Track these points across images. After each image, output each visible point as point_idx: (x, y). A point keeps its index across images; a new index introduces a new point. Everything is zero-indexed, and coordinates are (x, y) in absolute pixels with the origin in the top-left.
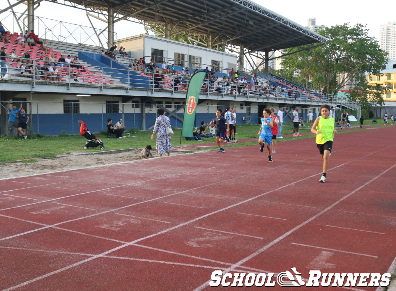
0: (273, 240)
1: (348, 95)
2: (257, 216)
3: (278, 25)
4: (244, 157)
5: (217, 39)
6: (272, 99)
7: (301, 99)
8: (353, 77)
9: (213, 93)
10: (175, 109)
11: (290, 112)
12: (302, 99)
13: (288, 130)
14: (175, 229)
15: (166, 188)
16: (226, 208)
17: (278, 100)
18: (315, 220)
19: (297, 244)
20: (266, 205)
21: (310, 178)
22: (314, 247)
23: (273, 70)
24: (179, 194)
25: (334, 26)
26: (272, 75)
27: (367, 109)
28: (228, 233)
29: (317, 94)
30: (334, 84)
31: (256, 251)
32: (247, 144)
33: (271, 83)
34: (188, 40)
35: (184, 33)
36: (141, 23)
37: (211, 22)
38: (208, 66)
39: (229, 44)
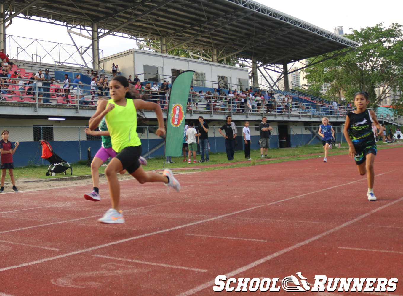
3: (295, 30)
5: (223, 52)
6: (293, 116)
16: (172, 229)
17: (301, 118)
20: (243, 222)
25: (365, 28)
26: (293, 90)
30: (372, 97)
34: (189, 56)
35: (183, 47)
36: (131, 38)
37: (213, 32)
38: (213, 83)
39: (239, 57)
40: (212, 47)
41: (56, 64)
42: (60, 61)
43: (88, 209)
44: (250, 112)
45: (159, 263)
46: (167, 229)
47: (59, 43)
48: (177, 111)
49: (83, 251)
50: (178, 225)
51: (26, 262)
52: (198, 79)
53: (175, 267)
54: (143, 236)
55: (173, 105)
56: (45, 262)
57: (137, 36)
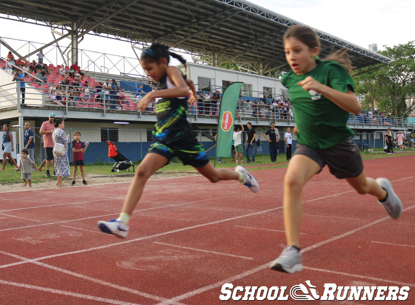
5: (268, 66)
9: (262, 119)
16: (222, 221)
24: (171, 207)
34: (238, 69)
35: (233, 61)
36: (187, 53)
37: (259, 48)
38: (259, 93)
39: (282, 71)
40: (258, 61)
41: (122, 75)
42: (125, 73)
43: (148, 201)
44: (292, 119)
45: (211, 250)
46: (218, 220)
47: (124, 57)
48: (227, 117)
49: (144, 238)
50: (227, 218)
51: (94, 247)
52: (246, 90)
53: (225, 254)
54: (197, 226)
55: (224, 112)
56: (111, 246)
57: (192, 51)
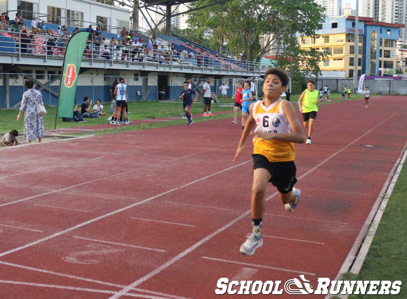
0: (178, 254)
1: (275, 62)
2: (157, 221)
4: (140, 144)
6: (175, 67)
7: (213, 67)
8: (281, 39)
9: (98, 60)
10: (49, 80)
11: (200, 85)
12: (216, 67)
13: (196, 109)
14: (49, 240)
15: (37, 185)
16: (116, 212)
17: (183, 69)
18: (233, 226)
19: (210, 258)
20: (169, 207)
21: (226, 171)
22: (231, 262)
23: (177, 30)
24: (54, 194)
26: (176, 36)
27: (299, 81)
28: (119, 244)
29: (234, 61)
30: (256, 47)
31: (156, 268)
32: (144, 126)
33: (174, 47)
